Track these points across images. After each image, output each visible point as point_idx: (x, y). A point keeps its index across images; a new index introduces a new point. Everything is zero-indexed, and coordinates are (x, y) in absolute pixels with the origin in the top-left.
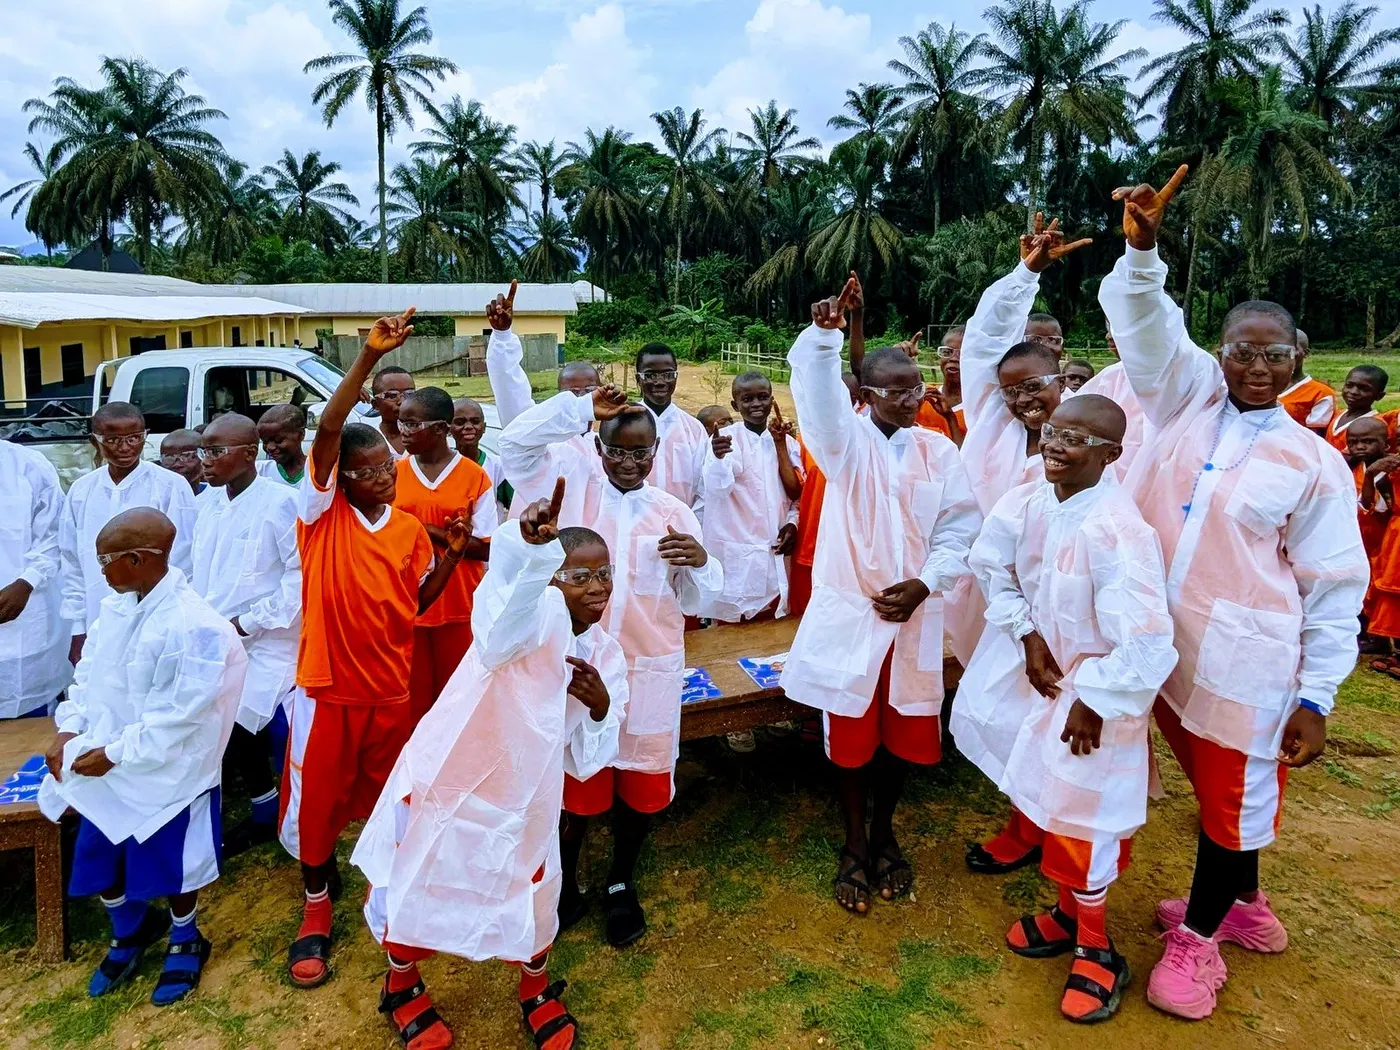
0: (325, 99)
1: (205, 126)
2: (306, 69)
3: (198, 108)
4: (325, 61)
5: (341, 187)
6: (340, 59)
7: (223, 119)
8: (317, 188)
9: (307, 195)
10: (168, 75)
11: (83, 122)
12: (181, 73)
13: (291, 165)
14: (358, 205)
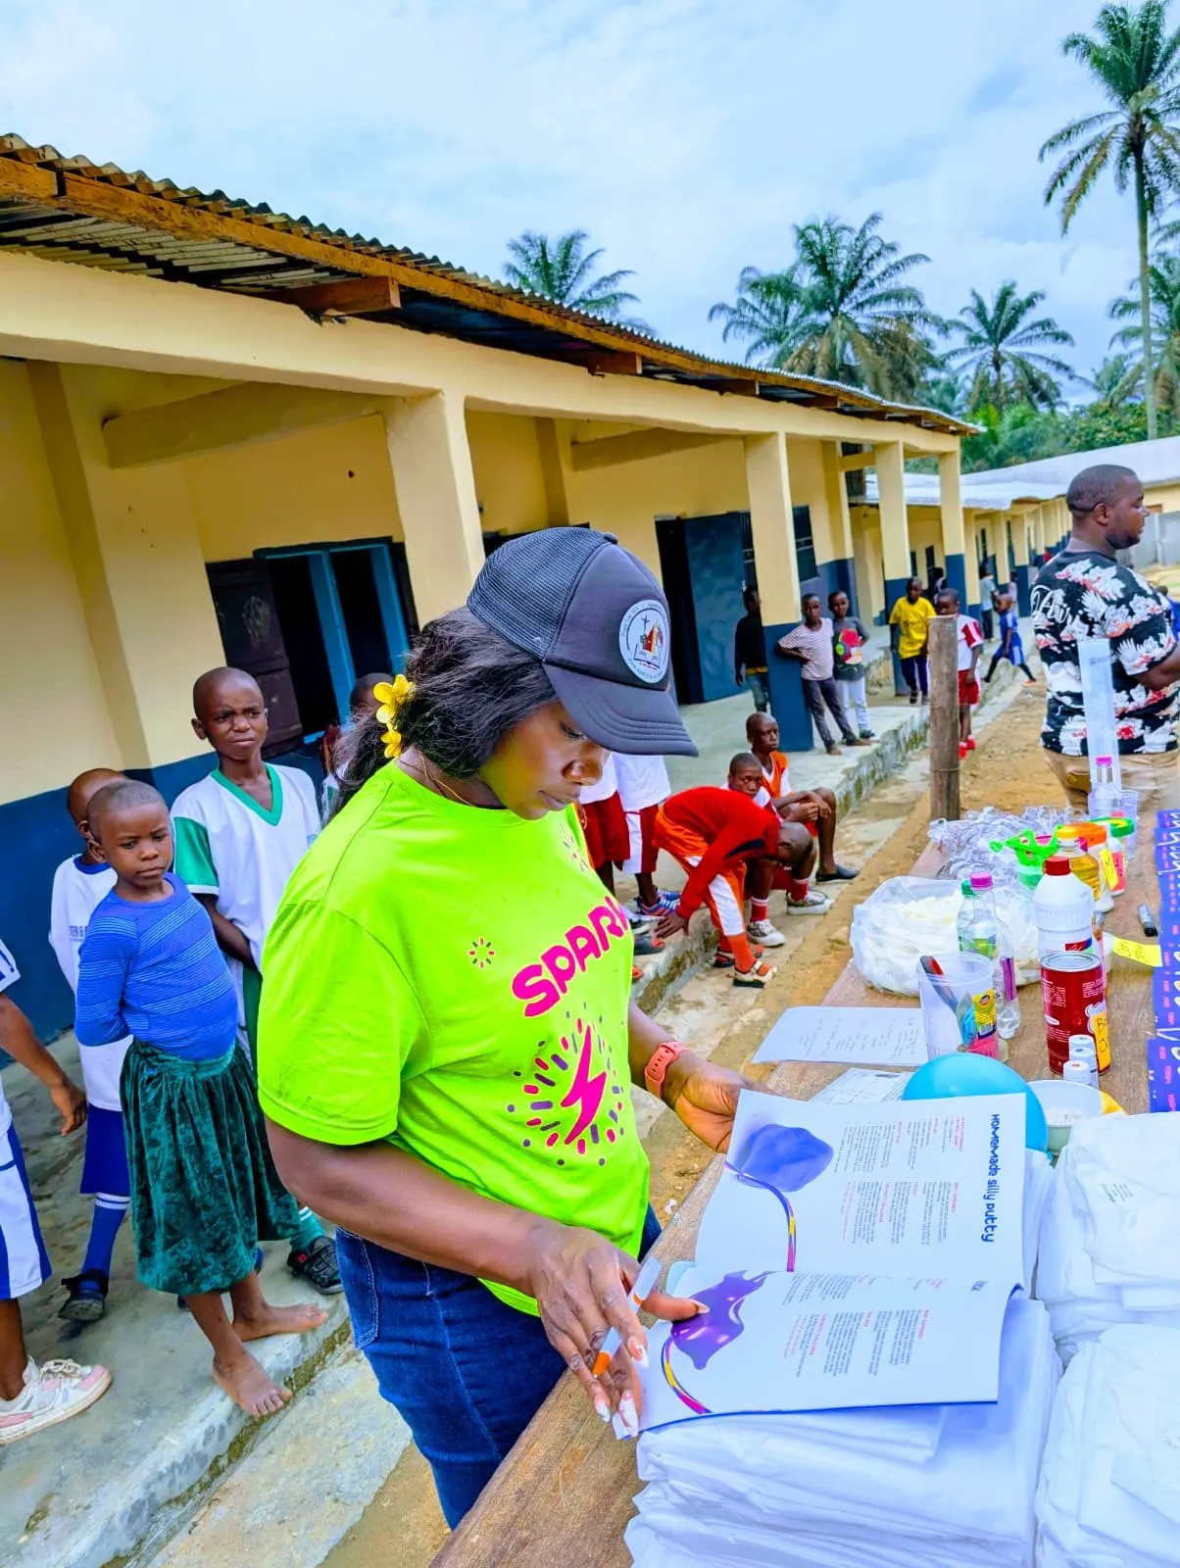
0: (1061, 194)
1: (904, 280)
2: (1041, 156)
3: (893, 259)
4: (1068, 133)
5: (1046, 324)
6: (1087, 122)
7: (923, 264)
8: (1013, 334)
9: (1001, 347)
10: (858, 227)
11: (764, 318)
12: (874, 219)
13: (980, 313)
14: (1073, 344)
